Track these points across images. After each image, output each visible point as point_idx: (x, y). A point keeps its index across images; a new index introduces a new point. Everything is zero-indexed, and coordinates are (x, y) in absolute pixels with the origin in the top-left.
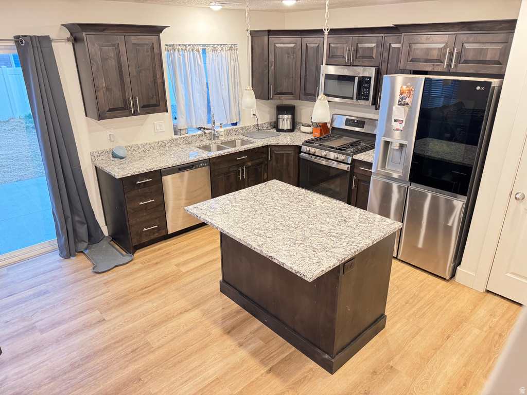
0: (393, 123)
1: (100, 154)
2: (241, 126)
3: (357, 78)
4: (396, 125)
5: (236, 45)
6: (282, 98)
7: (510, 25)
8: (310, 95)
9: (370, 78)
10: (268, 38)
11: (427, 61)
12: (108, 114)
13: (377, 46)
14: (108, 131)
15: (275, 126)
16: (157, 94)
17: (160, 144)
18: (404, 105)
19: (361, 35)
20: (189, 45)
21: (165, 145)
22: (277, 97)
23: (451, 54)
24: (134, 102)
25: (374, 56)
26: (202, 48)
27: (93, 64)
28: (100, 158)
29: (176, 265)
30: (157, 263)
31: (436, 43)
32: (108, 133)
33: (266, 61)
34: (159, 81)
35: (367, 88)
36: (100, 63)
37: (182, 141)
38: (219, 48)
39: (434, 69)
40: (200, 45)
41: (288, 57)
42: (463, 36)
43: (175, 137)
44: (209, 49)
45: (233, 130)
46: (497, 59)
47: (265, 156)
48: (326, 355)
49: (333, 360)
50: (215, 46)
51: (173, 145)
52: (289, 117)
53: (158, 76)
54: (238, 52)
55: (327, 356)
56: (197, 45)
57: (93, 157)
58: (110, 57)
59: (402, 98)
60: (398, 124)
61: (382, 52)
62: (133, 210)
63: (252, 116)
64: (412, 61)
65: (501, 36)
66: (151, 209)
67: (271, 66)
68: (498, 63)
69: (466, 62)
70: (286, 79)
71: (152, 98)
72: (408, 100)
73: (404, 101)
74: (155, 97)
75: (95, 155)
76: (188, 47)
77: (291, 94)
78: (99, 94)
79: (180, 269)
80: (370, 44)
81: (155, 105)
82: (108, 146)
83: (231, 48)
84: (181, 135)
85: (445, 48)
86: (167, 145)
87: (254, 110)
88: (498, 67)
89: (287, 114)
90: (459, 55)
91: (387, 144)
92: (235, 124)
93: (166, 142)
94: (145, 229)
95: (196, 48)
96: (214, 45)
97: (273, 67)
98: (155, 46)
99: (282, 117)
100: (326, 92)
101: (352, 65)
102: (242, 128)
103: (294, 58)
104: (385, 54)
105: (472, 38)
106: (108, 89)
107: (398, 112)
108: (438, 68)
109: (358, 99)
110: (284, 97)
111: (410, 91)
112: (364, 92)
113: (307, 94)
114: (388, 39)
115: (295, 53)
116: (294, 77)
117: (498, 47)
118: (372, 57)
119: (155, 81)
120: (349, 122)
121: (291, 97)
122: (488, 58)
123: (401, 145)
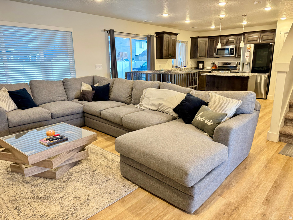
0: (246, 57)
3: (229, 49)
4: (246, 58)
5: (188, 41)
7: (275, 31)
9: (234, 48)
11: (253, 41)
12: (165, 57)
13: (235, 39)
15: (197, 68)
16: (175, 53)
18: (248, 52)
19: (230, 37)
22: (200, 57)
23: (260, 39)
27: (164, 42)
31: (254, 36)
32: (159, 65)
42: (262, 34)
43: (173, 68)
46: (272, 39)
59: (248, 50)
61: (237, 41)
64: (249, 41)
65: (272, 33)
68: (272, 40)
69: (264, 40)
70: (203, 52)
76: (177, 41)
77: (204, 56)
80: (232, 39)
81: (174, 56)
83: (186, 42)
85: (258, 37)
87: (190, 63)
88: (273, 40)
90: (262, 39)
91: (243, 63)
92: (185, 67)
95: (179, 41)
96: (183, 41)
97: (199, 48)
98: (175, 39)
99: (200, 64)
100: (218, 54)
101: (227, 45)
102: (188, 68)
103: (206, 45)
104: (238, 41)
105: (265, 34)
106: (166, 50)
107: (247, 54)
108: (256, 42)
109: (230, 55)
110: (202, 57)
111: (250, 48)
112: (232, 52)
113: (210, 56)
114: (239, 37)
115: (206, 43)
116: (206, 51)
117: (272, 36)
118: (234, 43)
119: (174, 49)
120: (225, 63)
121: (204, 57)
122: (270, 39)
123: (248, 63)
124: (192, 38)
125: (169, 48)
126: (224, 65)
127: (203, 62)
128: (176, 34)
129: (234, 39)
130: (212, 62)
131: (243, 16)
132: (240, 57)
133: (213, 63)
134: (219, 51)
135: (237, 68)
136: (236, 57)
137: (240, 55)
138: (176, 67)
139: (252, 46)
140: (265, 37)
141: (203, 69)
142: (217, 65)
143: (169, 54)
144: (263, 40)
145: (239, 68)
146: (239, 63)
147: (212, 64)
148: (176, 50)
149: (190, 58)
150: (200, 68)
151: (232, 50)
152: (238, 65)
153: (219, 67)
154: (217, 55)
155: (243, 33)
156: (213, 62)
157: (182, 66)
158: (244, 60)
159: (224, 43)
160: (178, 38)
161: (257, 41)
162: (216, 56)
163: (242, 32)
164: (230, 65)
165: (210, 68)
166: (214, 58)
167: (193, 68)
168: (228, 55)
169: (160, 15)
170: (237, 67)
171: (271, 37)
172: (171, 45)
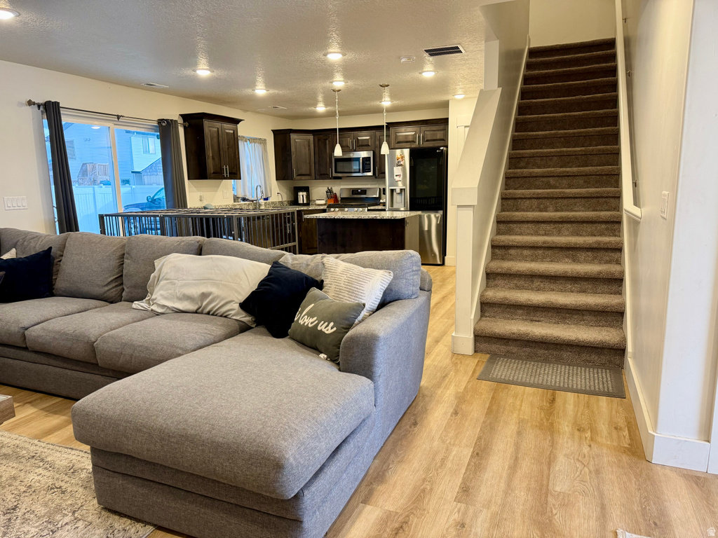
0: (395, 177)
2: (271, 201)
3: (361, 159)
4: (397, 178)
5: (266, 140)
7: (445, 121)
8: (324, 174)
9: (370, 158)
10: (290, 135)
11: (407, 142)
12: (213, 175)
13: (371, 138)
15: (295, 202)
16: (236, 165)
18: (400, 165)
19: (359, 132)
20: (242, 136)
22: (299, 177)
23: (419, 137)
24: (226, 169)
25: (370, 144)
27: (207, 139)
31: (408, 132)
32: (199, 194)
33: (288, 151)
35: (368, 164)
36: (210, 141)
39: (411, 146)
41: (305, 149)
42: (424, 128)
43: (235, 203)
45: (267, 203)
46: (442, 138)
50: (255, 139)
52: (305, 194)
53: (237, 154)
56: (246, 136)
58: (215, 137)
59: (398, 162)
61: (375, 142)
63: (276, 194)
64: (398, 143)
65: (442, 127)
67: (293, 155)
68: (443, 140)
69: (427, 141)
70: (304, 165)
71: (234, 168)
72: (402, 163)
73: (400, 163)
76: (241, 138)
77: (308, 175)
80: (364, 137)
81: (235, 174)
82: (200, 205)
83: (263, 142)
84: (238, 202)
85: (415, 134)
88: (445, 140)
89: (303, 191)
90: (423, 137)
91: (392, 191)
92: (267, 199)
95: (245, 138)
98: (235, 132)
99: (301, 194)
100: (338, 171)
101: (355, 151)
102: (273, 203)
103: (309, 149)
104: (378, 143)
105: (428, 128)
106: (213, 158)
107: (397, 170)
108: (413, 146)
109: (363, 172)
110: (303, 178)
111: (403, 157)
112: (367, 167)
113: (321, 175)
114: (378, 133)
115: (309, 146)
116: (310, 163)
117: (442, 132)
118: (368, 145)
119: (235, 156)
120: (354, 191)
121: (308, 177)
122: (438, 138)
123: (401, 190)
124: (276, 133)
125: (222, 153)
126: (353, 194)
127: (306, 189)
128: (236, 121)
129: (368, 138)
130: (326, 189)
131: (381, 86)
132: (385, 178)
133: (330, 191)
134: (340, 164)
135: (381, 201)
136: (376, 178)
137: (385, 173)
138: (244, 199)
139: (406, 152)
140: (429, 135)
141: (308, 204)
142: (338, 195)
143: (222, 170)
144: (425, 140)
145: (384, 201)
146: (384, 190)
147: (327, 192)
148: (239, 158)
149: (277, 180)
150: (301, 201)
151: (366, 160)
152: (383, 195)
153: (341, 198)
154: (336, 172)
155: (385, 124)
156: (330, 188)
157: (259, 196)
158: (393, 183)
159: (348, 146)
160: (242, 130)
161: (414, 142)
162: (334, 175)
163: (382, 121)
164: (365, 194)
165: (323, 202)
166: (331, 179)
167: (286, 203)
168: (359, 172)
169: (189, 72)
170: (379, 198)
171: (439, 135)
172: (224, 146)
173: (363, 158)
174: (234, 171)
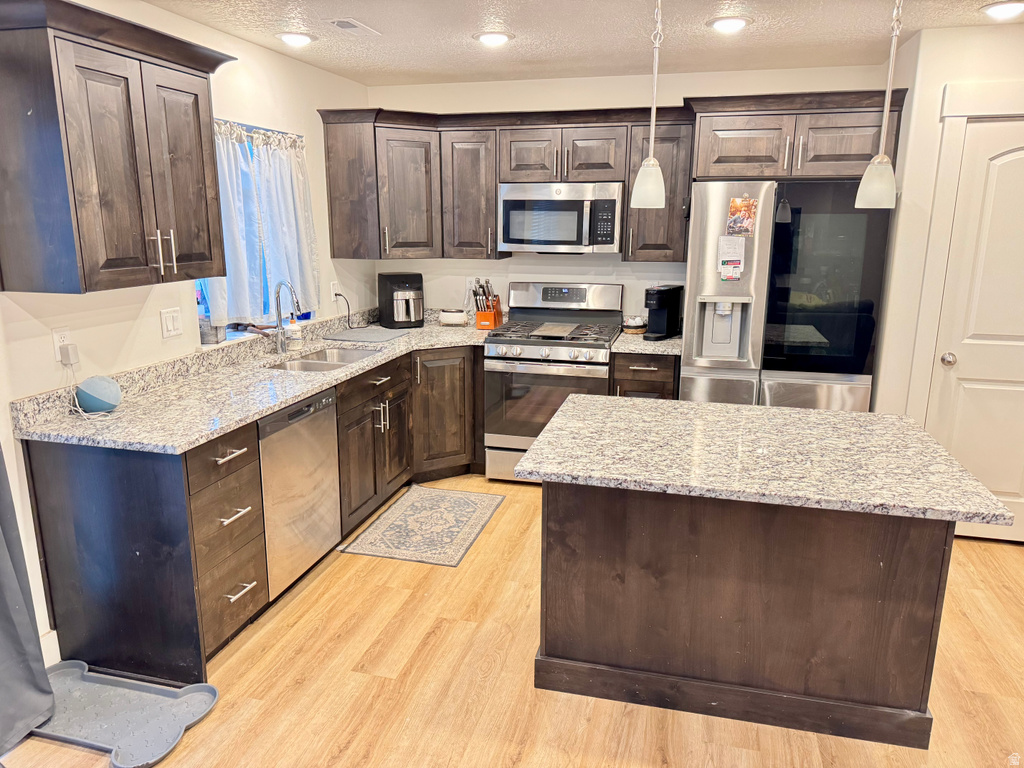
0: (722, 268)
1: (41, 403)
2: (320, 320)
3: (587, 205)
5: (302, 137)
6: (409, 255)
8: (470, 244)
9: (613, 202)
10: (375, 127)
11: (749, 159)
12: (105, 274)
13: (618, 145)
14: (56, 337)
16: (205, 228)
17: (177, 369)
18: (739, 232)
19: (582, 125)
20: (226, 122)
21: (188, 371)
22: (399, 251)
23: (792, 147)
24: (166, 243)
25: (612, 163)
26: (246, 134)
27: (71, 124)
28: (41, 418)
29: (354, 670)
30: (299, 683)
31: (753, 130)
32: (58, 340)
33: (369, 176)
34: (210, 194)
35: (607, 220)
36: (86, 123)
37: (220, 357)
38: (274, 138)
39: (762, 172)
40: (243, 125)
41: (416, 169)
42: (808, 119)
43: (206, 348)
44: (258, 138)
45: (308, 328)
47: (407, 376)
48: (908, 711)
49: (928, 716)
50: (269, 133)
51: (203, 369)
52: (410, 295)
53: (208, 182)
54: (304, 152)
55: (912, 714)
56: (239, 124)
57: (22, 417)
58: (111, 113)
59: (735, 221)
60: (730, 268)
61: (627, 155)
62: (205, 545)
63: (333, 298)
65: (869, 118)
66: (240, 534)
67: (383, 186)
70: (413, 215)
71: (198, 236)
72: (746, 224)
73: (739, 225)
74: (201, 233)
75: (29, 408)
76: (223, 128)
77: (423, 245)
78: (84, 214)
79: (377, 674)
81: (202, 257)
82: (63, 382)
83: (294, 144)
84: (217, 342)
85: (780, 137)
86: (192, 371)
87: (335, 285)
90: (806, 148)
91: (704, 306)
92: (306, 316)
93: (190, 363)
94: (233, 599)
95: (238, 131)
96: (268, 130)
97: (386, 189)
98: (199, 106)
99: (401, 295)
100: (514, 235)
101: (567, 180)
102: (322, 324)
103: (428, 172)
104: (636, 159)
106: (105, 203)
107: (730, 247)
109: (590, 243)
110: (411, 252)
112: (602, 229)
113: (461, 244)
114: (639, 130)
115: (428, 161)
116: (429, 210)
117: (867, 135)
118: (608, 166)
119: (201, 194)
120: (549, 292)
121: (425, 251)
122: (853, 152)
124: (330, 117)
125: (145, 184)
126: (545, 298)
127: (416, 282)
128: (204, 62)
130: (474, 286)
133: (483, 291)
134: (518, 217)
136: (626, 258)
138: (237, 327)
141: (417, 323)
142: (503, 301)
144: (811, 155)
147: (476, 294)
148: (217, 198)
149: (333, 256)
150: (400, 316)
153: (513, 310)
154: (507, 239)
156: (483, 282)
157: (285, 314)
159: (544, 167)
160: (225, 95)
161: (770, 159)
162: (503, 247)
166: (488, 257)
167: (356, 319)
168: (579, 242)
172: (156, 153)
173: (593, 203)
174: (199, 247)
